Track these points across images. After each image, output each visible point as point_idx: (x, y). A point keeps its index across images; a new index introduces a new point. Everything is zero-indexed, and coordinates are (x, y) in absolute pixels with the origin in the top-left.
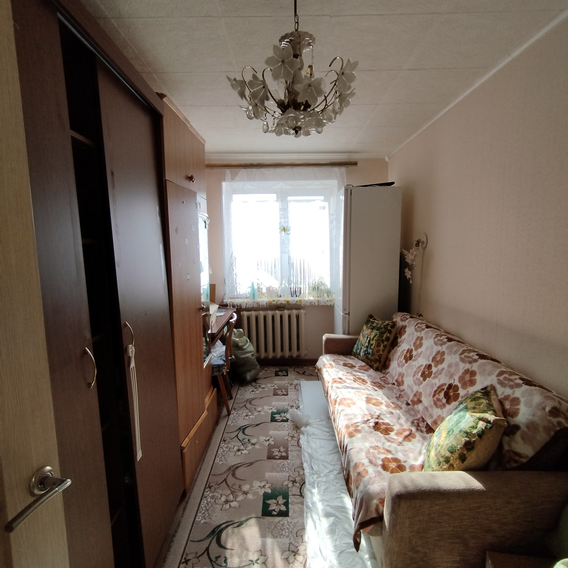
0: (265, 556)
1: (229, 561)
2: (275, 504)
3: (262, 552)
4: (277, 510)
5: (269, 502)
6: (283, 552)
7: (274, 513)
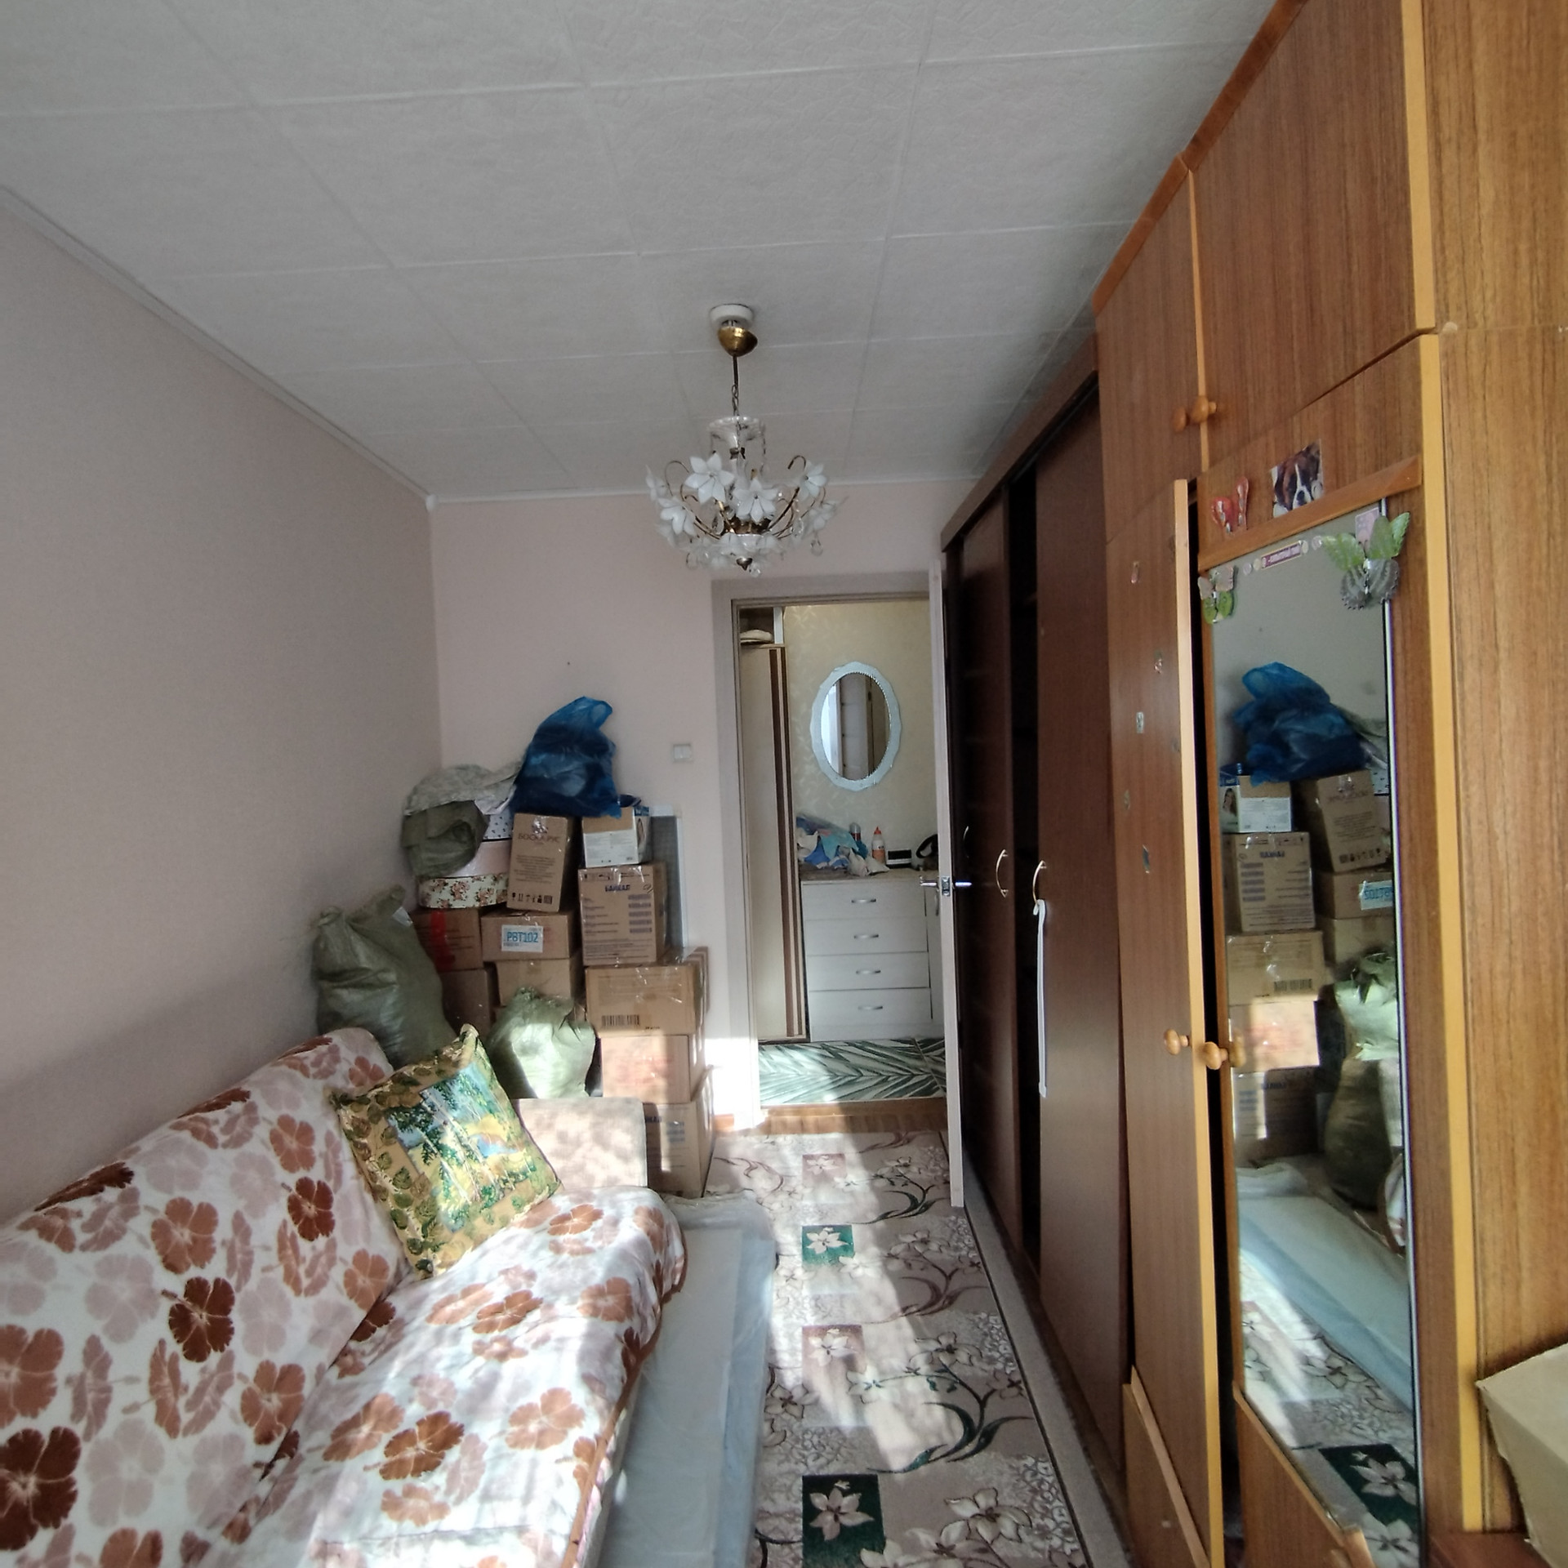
0: (853, 1396)
1: (927, 1385)
2: (843, 1510)
3: (859, 1402)
4: (836, 1493)
5: (860, 1518)
6: (817, 1402)
7: (844, 1485)
